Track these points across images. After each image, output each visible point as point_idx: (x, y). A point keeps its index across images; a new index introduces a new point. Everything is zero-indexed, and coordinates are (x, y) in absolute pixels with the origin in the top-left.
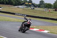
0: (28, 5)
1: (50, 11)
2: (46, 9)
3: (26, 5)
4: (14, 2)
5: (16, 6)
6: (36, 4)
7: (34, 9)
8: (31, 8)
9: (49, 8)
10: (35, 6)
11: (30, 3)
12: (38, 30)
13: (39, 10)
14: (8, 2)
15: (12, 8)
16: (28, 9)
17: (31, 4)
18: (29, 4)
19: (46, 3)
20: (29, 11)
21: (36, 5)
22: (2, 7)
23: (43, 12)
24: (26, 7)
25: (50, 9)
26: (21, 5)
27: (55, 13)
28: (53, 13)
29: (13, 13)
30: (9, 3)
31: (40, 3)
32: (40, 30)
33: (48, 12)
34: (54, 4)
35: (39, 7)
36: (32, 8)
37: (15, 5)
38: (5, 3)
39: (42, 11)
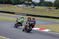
0: (28, 4)
3: (25, 4)
4: (13, 1)
6: (36, 3)
7: (34, 7)
8: (31, 7)
12: (39, 29)
13: (39, 9)
14: (7, 1)
15: (12, 8)
16: (28, 8)
17: (31, 3)
19: (47, 2)
22: (1, 7)
23: (44, 11)
24: (26, 5)
26: (21, 4)
27: (56, 11)
28: (54, 11)
29: (13, 12)
31: (40, 1)
32: (41, 29)
33: (49, 10)
34: (55, 2)
35: (39, 6)
37: (14, 4)
38: (4, 2)
39: (42, 9)
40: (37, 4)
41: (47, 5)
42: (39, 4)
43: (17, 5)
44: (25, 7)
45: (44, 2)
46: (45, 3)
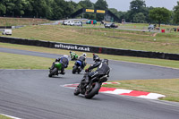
0: (95, 15)
1: (163, 31)
2: (152, 26)
3: (87, 16)
4: (50, 9)
5: (57, 22)
6: (120, 12)
9: (159, 23)
10: (116, 17)
11: (99, 9)
13: (128, 31)
14: (31, 9)
15: (45, 28)
16: (95, 29)
17: (104, 12)
18: (98, 11)
19: (151, 8)
20: (99, 34)
21: (119, 16)
22: (13, 27)
24: (89, 21)
25: (163, 26)
26: (73, 16)
28: (174, 36)
29: (49, 43)
30: (34, 11)
31: (132, 6)
33: (158, 35)
35: (128, 21)
36: (109, 24)
37: (54, 18)
38: (23, 12)
39: (138, 32)
40: (122, 17)
41: (154, 18)
42: (129, 17)
43: (61, 21)
44: (85, 26)
45: (143, 11)
46: (146, 11)
